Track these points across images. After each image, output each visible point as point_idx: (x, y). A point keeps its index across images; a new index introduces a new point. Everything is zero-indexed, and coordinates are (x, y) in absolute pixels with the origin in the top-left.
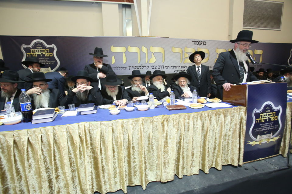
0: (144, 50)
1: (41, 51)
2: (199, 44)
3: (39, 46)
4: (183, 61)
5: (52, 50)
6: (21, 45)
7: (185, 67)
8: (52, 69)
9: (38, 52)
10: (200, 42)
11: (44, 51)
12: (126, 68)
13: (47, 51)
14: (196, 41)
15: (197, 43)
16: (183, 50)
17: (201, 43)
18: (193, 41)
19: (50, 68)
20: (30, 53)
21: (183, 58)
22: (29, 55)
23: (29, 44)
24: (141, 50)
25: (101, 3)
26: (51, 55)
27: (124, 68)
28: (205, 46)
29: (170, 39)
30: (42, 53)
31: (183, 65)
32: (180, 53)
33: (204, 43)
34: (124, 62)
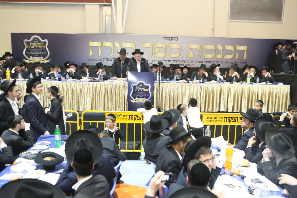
0: (117, 45)
1: (37, 44)
2: (170, 39)
3: (36, 41)
4: (153, 56)
5: (45, 43)
6: (24, 39)
7: (156, 61)
8: (44, 58)
9: (35, 45)
10: (171, 37)
11: (39, 44)
12: (101, 60)
13: (41, 44)
14: (167, 37)
15: (168, 39)
16: (153, 45)
17: (172, 39)
18: (163, 37)
19: (42, 57)
20: (30, 45)
21: (153, 52)
22: (28, 47)
23: (29, 39)
24: (114, 45)
25: (85, 4)
26: (44, 47)
27: (100, 60)
28: (177, 41)
29: (141, 35)
30: (38, 46)
31: (154, 59)
32: (150, 48)
33: (176, 39)
34: (100, 54)
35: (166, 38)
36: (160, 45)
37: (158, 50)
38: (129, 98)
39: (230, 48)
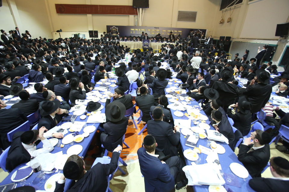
0: (140, 30)
4: (151, 34)
5: (117, 29)
6: (110, 28)
9: (114, 29)
12: (134, 35)
19: (116, 33)
20: (112, 30)
23: (112, 27)
25: (129, 15)
29: (147, 27)
33: (158, 28)
34: (134, 33)
35: (155, 28)
36: (153, 30)
37: (152, 32)
38: (143, 46)
39: (176, 31)
